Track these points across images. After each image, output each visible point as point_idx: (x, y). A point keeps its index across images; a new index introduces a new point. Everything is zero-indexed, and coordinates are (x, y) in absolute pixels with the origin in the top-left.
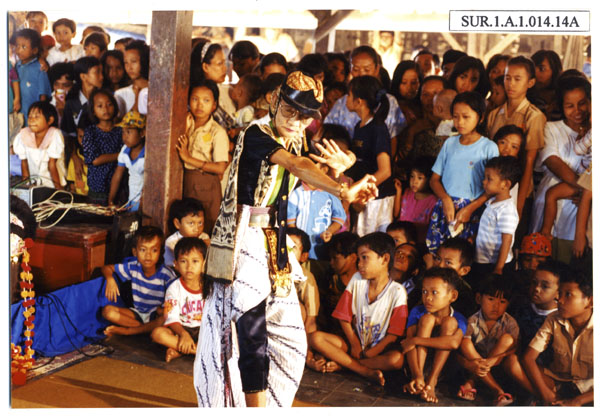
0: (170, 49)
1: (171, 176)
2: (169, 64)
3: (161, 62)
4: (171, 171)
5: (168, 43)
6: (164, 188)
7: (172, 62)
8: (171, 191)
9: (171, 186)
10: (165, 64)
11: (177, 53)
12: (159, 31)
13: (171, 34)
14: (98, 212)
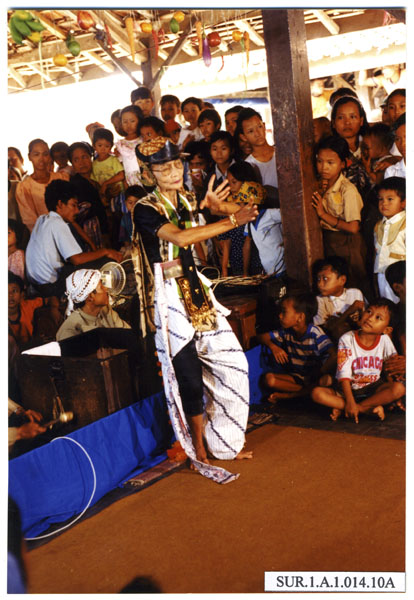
0: (291, 110)
1: (310, 236)
2: (292, 125)
3: (284, 125)
4: (309, 231)
5: (288, 104)
6: (305, 251)
7: (295, 122)
8: (312, 251)
9: (311, 246)
10: (288, 125)
11: (298, 112)
12: (278, 94)
13: (290, 95)
14: (245, 283)
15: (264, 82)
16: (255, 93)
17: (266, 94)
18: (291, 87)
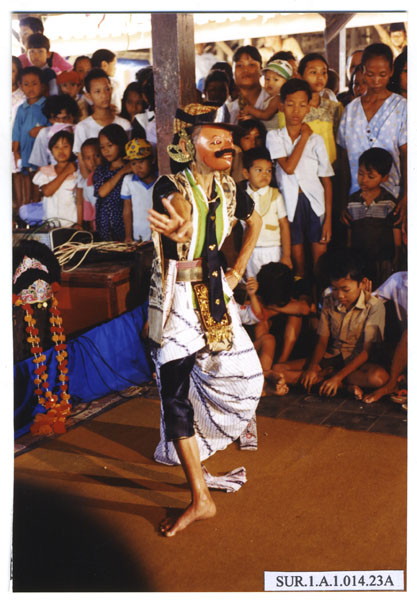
0: (173, 70)
2: (175, 86)
3: (166, 85)
5: (171, 64)
7: (177, 83)
10: (170, 86)
11: (182, 73)
12: (161, 54)
13: (174, 54)
14: (120, 249)
15: (148, 43)
16: (138, 54)
17: (148, 56)
18: (176, 46)
